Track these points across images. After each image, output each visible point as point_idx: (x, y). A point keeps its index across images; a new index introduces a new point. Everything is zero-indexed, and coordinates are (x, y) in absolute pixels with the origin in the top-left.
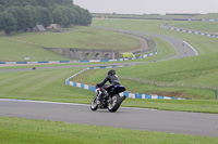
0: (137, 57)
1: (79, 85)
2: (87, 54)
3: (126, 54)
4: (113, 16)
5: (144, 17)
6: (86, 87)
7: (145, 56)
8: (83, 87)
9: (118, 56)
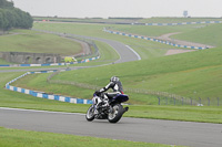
0: (79, 61)
1: (19, 90)
2: (28, 58)
3: (67, 58)
4: (55, 19)
5: (87, 20)
6: (27, 92)
7: (87, 60)
8: (23, 92)
9: (60, 60)
